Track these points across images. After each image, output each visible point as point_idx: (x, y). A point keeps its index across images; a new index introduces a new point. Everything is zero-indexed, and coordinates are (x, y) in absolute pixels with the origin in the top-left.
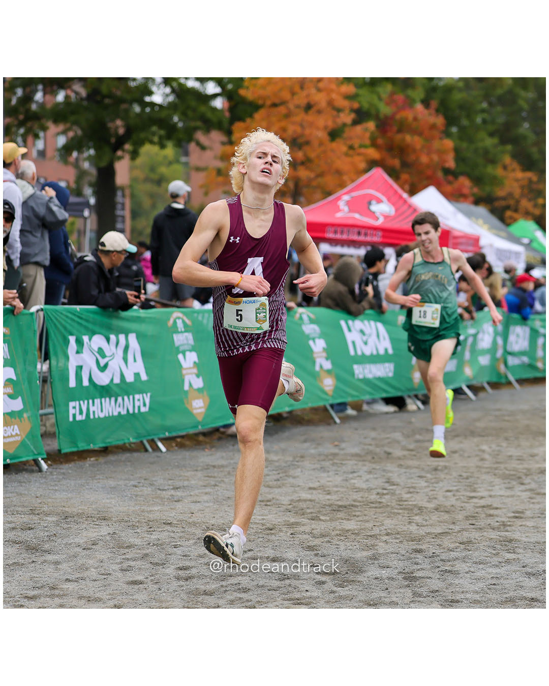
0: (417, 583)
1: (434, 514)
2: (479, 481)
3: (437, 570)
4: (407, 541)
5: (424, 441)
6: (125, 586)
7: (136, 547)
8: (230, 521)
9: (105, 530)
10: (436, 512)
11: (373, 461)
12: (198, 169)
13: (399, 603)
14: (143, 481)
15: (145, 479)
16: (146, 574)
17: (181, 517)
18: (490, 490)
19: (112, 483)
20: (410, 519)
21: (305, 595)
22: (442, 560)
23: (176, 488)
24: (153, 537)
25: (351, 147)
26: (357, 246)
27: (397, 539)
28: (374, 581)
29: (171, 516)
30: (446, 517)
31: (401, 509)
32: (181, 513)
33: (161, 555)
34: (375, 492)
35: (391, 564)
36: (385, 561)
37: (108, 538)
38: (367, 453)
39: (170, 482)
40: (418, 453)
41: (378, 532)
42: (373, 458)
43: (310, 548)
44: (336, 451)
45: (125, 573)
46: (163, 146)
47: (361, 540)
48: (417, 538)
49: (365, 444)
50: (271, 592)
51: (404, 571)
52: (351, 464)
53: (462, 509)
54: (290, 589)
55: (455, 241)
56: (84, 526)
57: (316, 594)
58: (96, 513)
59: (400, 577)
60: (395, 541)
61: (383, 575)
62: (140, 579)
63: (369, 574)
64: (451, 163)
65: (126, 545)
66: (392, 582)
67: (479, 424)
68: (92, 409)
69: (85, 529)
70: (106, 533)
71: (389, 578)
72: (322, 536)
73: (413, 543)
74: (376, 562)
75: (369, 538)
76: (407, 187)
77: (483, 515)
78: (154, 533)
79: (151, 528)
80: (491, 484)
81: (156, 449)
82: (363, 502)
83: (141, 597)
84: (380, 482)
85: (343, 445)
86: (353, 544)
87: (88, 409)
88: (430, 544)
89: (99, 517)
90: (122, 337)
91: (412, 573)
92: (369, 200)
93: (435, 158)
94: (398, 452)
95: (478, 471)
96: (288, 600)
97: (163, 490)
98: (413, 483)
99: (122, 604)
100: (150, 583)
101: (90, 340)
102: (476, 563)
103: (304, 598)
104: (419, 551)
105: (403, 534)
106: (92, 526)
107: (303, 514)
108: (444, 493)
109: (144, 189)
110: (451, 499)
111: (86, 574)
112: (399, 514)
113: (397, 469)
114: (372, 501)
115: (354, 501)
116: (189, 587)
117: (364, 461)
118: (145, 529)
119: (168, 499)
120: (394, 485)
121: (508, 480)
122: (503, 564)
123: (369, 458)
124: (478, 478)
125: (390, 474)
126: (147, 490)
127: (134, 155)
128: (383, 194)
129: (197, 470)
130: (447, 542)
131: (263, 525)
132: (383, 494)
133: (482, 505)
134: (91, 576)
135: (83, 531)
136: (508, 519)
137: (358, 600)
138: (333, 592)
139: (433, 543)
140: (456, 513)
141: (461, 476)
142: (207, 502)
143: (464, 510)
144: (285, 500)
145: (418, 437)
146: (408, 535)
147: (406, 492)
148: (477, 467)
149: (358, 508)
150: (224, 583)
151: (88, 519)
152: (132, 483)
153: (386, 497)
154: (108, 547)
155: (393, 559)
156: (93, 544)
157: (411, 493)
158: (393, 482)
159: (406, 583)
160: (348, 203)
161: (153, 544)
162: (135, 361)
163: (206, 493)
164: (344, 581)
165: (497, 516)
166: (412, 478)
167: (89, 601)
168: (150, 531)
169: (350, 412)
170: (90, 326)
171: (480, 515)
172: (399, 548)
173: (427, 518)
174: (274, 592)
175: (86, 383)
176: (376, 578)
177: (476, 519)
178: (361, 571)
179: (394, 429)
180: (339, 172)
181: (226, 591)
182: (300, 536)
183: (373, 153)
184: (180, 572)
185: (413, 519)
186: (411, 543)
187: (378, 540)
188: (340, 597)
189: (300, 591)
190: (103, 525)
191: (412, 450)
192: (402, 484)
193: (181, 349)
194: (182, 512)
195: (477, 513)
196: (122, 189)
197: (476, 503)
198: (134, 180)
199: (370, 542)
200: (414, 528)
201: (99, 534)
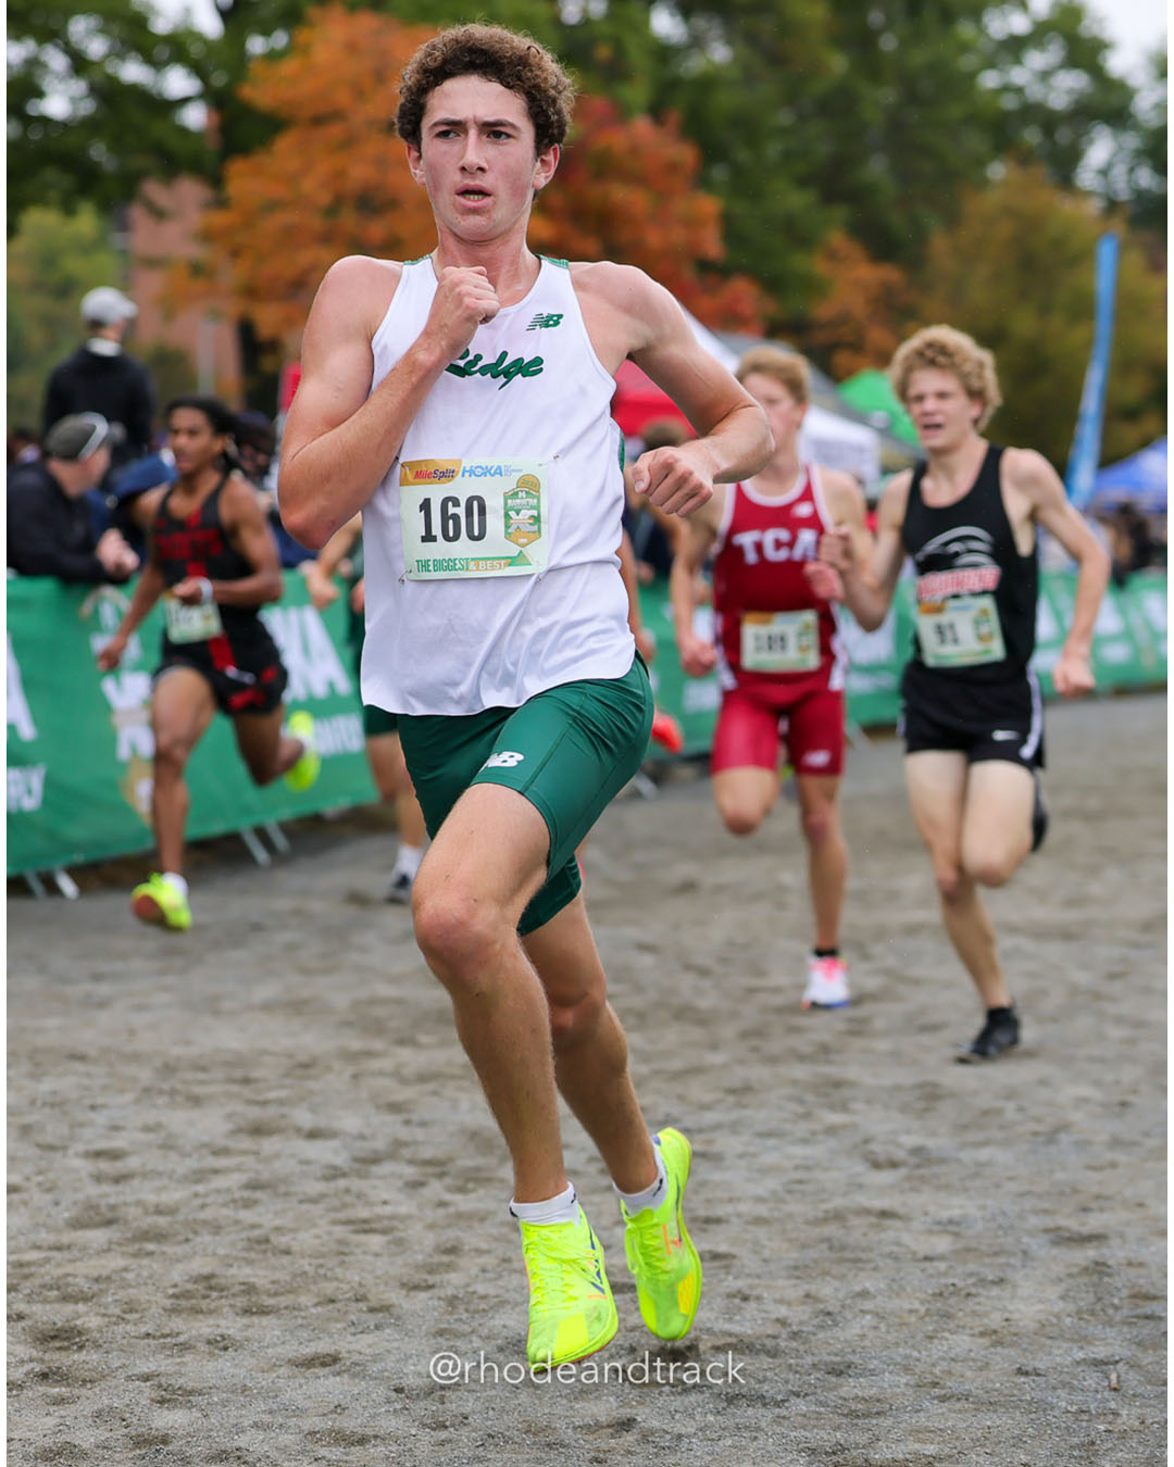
2: (772, 954)
8: (216, 1049)
10: (676, 1024)
12: (152, 263)
16: (26, 1171)
17: (107, 1042)
21: (380, 1212)
23: (97, 978)
24: (43, 1087)
29: (86, 1038)
30: (697, 1033)
32: (108, 1033)
33: (61, 1128)
39: (86, 964)
43: (395, 1108)
46: (69, 209)
50: (305, 1207)
53: (733, 1016)
54: (347, 1199)
57: (403, 1210)
64: (713, 246)
72: (422, 1078)
77: (780, 1029)
81: (52, 888)
95: (771, 931)
96: (341, 1222)
98: (629, 960)
100: (35, 1191)
103: (379, 1218)
107: (381, 1032)
108: (695, 981)
116: (122, 1197)
119: (80, 1001)
131: (290, 1056)
138: (442, 1204)
142: (166, 1007)
144: (341, 1001)
150: (200, 1188)
161: (43, 1102)
174: (311, 1207)
181: (203, 1206)
184: (104, 1166)
188: (460, 1216)
189: (370, 1204)
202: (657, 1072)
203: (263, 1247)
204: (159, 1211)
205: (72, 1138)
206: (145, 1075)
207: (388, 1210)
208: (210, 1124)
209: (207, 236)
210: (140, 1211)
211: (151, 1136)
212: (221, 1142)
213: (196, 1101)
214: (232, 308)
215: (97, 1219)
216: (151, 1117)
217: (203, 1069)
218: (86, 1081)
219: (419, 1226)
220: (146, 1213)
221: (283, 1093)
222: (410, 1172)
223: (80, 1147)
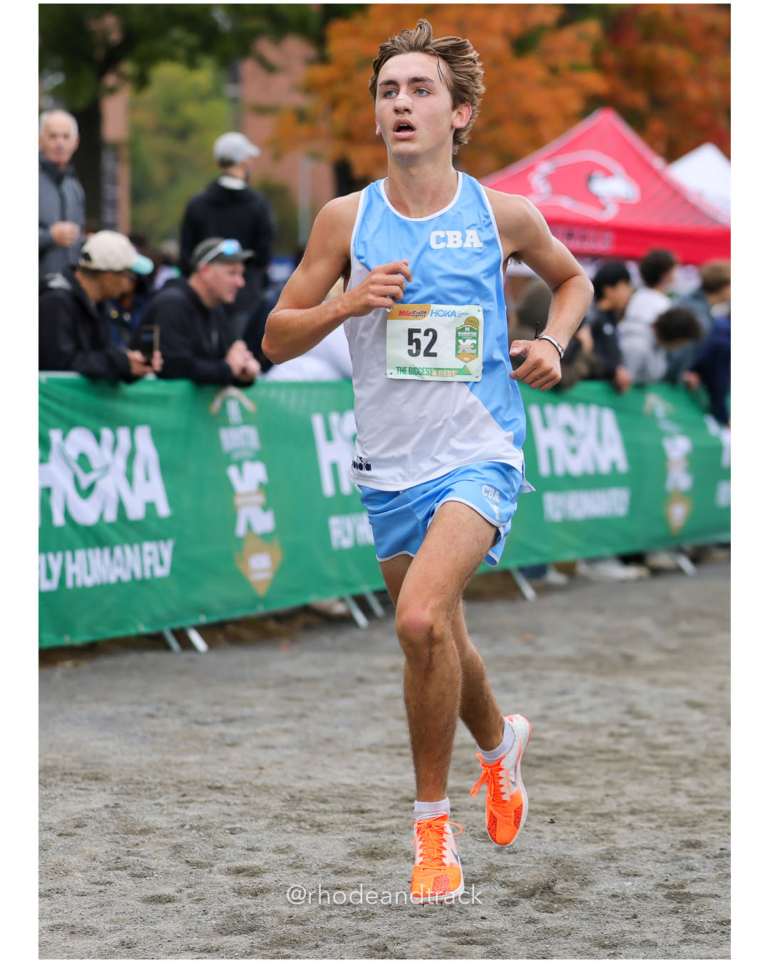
0: (693, 905)
4: (671, 825)
5: (695, 635)
6: (140, 906)
7: (158, 832)
8: (333, 784)
9: (98, 799)
11: (600, 671)
12: (262, 110)
13: (659, 944)
14: (165, 706)
15: (170, 703)
16: (178, 884)
17: (240, 775)
19: (106, 709)
20: (674, 784)
21: (480, 926)
23: (228, 721)
24: (190, 813)
25: (554, 71)
27: (650, 820)
28: (610, 901)
29: (222, 772)
31: (657, 764)
32: (240, 768)
33: (206, 848)
34: (605, 731)
35: (641, 869)
36: (629, 863)
37: (105, 814)
38: (588, 657)
39: (217, 709)
40: (685, 657)
41: (614, 808)
42: (600, 666)
44: (527, 651)
45: (138, 880)
46: (192, 64)
47: (583, 823)
48: (689, 820)
49: (584, 640)
51: (666, 883)
52: (559, 677)
54: (451, 914)
56: (59, 791)
57: (499, 925)
58: (79, 766)
59: (660, 894)
60: (648, 825)
61: (627, 891)
62: (167, 893)
63: (601, 887)
65: (139, 829)
66: (645, 903)
68: (70, 569)
69: (60, 797)
70: (101, 805)
71: (638, 896)
73: (682, 829)
74: (612, 865)
75: (599, 819)
76: (662, 146)
78: (190, 805)
79: (184, 795)
81: (187, 644)
82: (583, 750)
83: (171, 926)
84: (615, 713)
85: (542, 641)
86: (569, 830)
87: (63, 570)
88: (715, 831)
89: (86, 774)
90: (123, 434)
91: (683, 887)
92: (587, 172)
94: (646, 655)
96: (448, 935)
97: (205, 724)
99: (135, 941)
100: (186, 902)
101: (64, 437)
103: (479, 932)
104: (695, 845)
105: (662, 813)
106: (73, 791)
107: (471, 772)
109: (153, 147)
111: (64, 883)
112: (652, 773)
113: (646, 688)
114: (600, 748)
115: (568, 747)
116: (260, 908)
117: (582, 671)
118: (174, 796)
119: (214, 741)
120: (642, 718)
123: (592, 665)
125: (634, 698)
126: (174, 724)
127: (142, 82)
128: (616, 160)
129: (265, 687)
131: (396, 792)
132: (622, 736)
134: (77, 885)
135: (57, 799)
137: (580, 936)
138: (532, 921)
139: (721, 830)
142: (288, 747)
145: (685, 626)
146: (673, 815)
147: (665, 731)
149: (574, 762)
151: (66, 777)
152: (146, 709)
153: (629, 741)
154: (106, 831)
155: (645, 859)
156: (77, 826)
157: (673, 733)
158: (639, 712)
159: (671, 906)
160: (550, 178)
161: (191, 826)
162: (147, 478)
163: (286, 731)
164: (552, 901)
166: (674, 705)
167: (73, 933)
168: (183, 802)
169: (554, 577)
170: (65, 412)
172: (657, 838)
173: (707, 782)
174: (421, 921)
175: (59, 519)
176: (613, 896)
178: (585, 883)
179: (639, 611)
180: (530, 120)
181: (331, 916)
182: (467, 813)
183: (596, 82)
184: (244, 881)
185: (680, 784)
186: (678, 829)
187: (615, 824)
188: (547, 931)
189: (471, 919)
190: (94, 790)
191: (673, 652)
192: (657, 716)
193: (236, 456)
194: (241, 765)
196: (115, 147)
198: (137, 131)
199: (600, 826)
200: (683, 801)
201: (88, 807)
202: (711, 812)
203: (381, 954)
204: (292, 920)
205: (215, 857)
206: (276, 805)
207: (486, 924)
208: (333, 847)
209: (310, 88)
210: (276, 920)
211: (282, 856)
212: (342, 863)
213: (320, 828)
214: (331, 150)
215: (240, 926)
216: (282, 840)
217: (324, 801)
218: (226, 809)
219: (513, 939)
220: (281, 922)
221: (394, 822)
222: (503, 892)
223: (224, 865)
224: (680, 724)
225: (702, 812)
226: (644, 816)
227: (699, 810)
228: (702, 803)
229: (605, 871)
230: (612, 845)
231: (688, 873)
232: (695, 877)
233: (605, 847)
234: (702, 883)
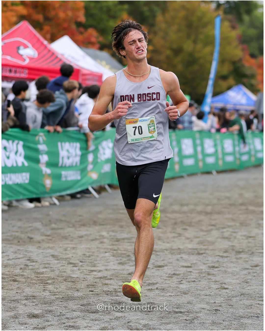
1: (63, 283)
2: (98, 259)
3: (63, 325)
4: (41, 304)
5: (58, 229)
10: (65, 282)
11: (19, 244)
18: (106, 266)
20: (44, 287)
22: (67, 318)
25: (5, 5)
26: (10, 80)
27: (34, 302)
31: (38, 280)
34: (19, 267)
36: (23, 319)
38: (15, 238)
40: (53, 238)
41: (19, 298)
42: (19, 242)
47: (6, 304)
48: (49, 302)
49: (13, 232)
51: (38, 327)
53: (84, 279)
55: (84, 77)
60: (32, 304)
64: (82, 18)
67: (101, 216)
73: (46, 305)
74: (17, 320)
75: (13, 302)
76: (49, 36)
77: (100, 284)
80: (108, 261)
82: (9, 275)
88: (58, 306)
92: (18, 46)
93: (70, 13)
94: (38, 237)
95: (98, 251)
98: (49, 261)
102: (93, 320)
104: (50, 311)
105: (38, 299)
108: (72, 268)
110: (76, 272)
112: (36, 284)
113: (36, 250)
114: (16, 274)
117: (11, 244)
120: (33, 262)
121: (120, 258)
122: (113, 321)
123: (16, 241)
124: (97, 256)
125: (31, 254)
128: (29, 41)
130: (72, 305)
133: (100, 276)
136: (118, 287)
139: (61, 306)
140: (80, 283)
141: (84, 255)
143: (86, 280)
145: (53, 226)
146: (42, 300)
147: (43, 267)
148: (98, 248)
149: (5, 280)
157: (46, 268)
158: (33, 260)
165: (111, 285)
166: (47, 257)
171: (97, 284)
173: (58, 287)
177: (94, 287)
179: (36, 220)
183: (22, 10)
186: (44, 305)
187: (19, 304)
191: (49, 236)
192: (40, 261)
195: (96, 282)
197: (96, 275)
199: (12, 305)
200: (48, 294)
224: (49, 264)
225: (54, 299)
226: (31, 301)
227: (53, 298)
228: (55, 295)
229: (14, 323)
230: (17, 312)
231: (47, 323)
232: (49, 324)
233: (14, 313)
234: (52, 326)
